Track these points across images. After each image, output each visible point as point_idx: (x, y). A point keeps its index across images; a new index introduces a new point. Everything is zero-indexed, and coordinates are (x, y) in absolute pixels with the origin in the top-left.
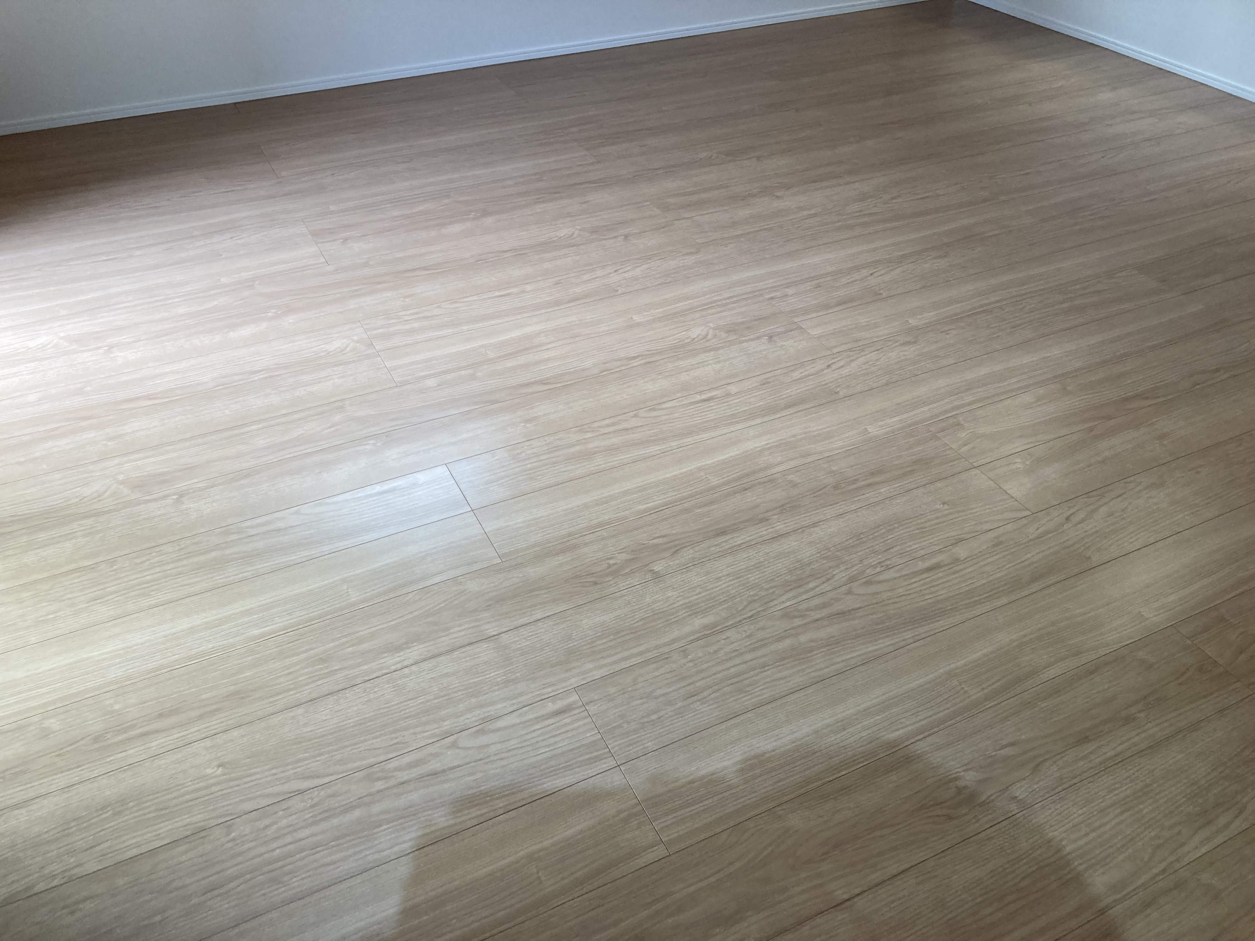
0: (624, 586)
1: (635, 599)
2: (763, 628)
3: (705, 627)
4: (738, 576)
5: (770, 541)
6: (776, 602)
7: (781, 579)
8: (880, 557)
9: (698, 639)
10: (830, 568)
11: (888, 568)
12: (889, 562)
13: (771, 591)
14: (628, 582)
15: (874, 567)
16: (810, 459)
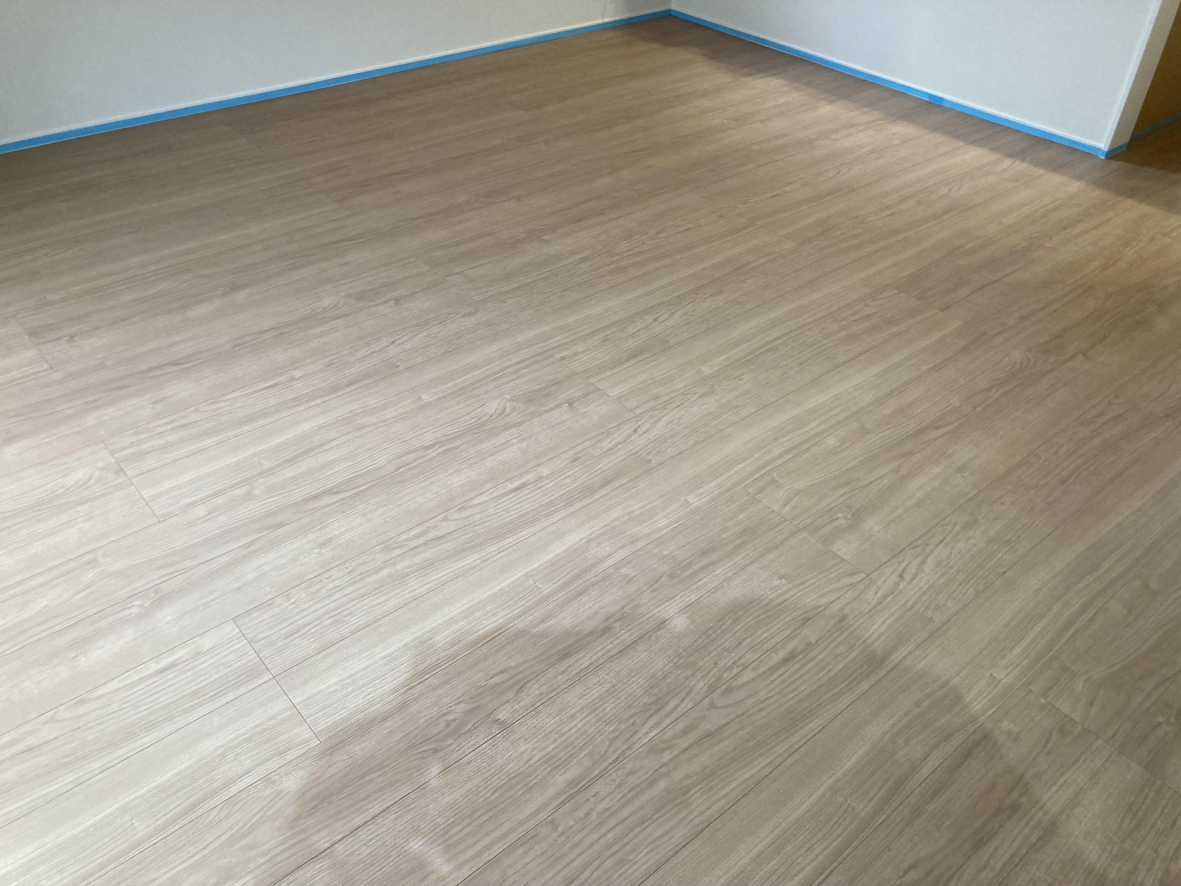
0: (469, 748)
1: (484, 764)
2: (632, 773)
3: (570, 784)
4: (593, 708)
5: (618, 655)
6: (639, 735)
7: (639, 703)
8: (733, 655)
9: (564, 803)
10: (687, 679)
11: (745, 668)
12: (743, 661)
13: (631, 721)
14: (472, 742)
15: (731, 668)
16: (639, 545)
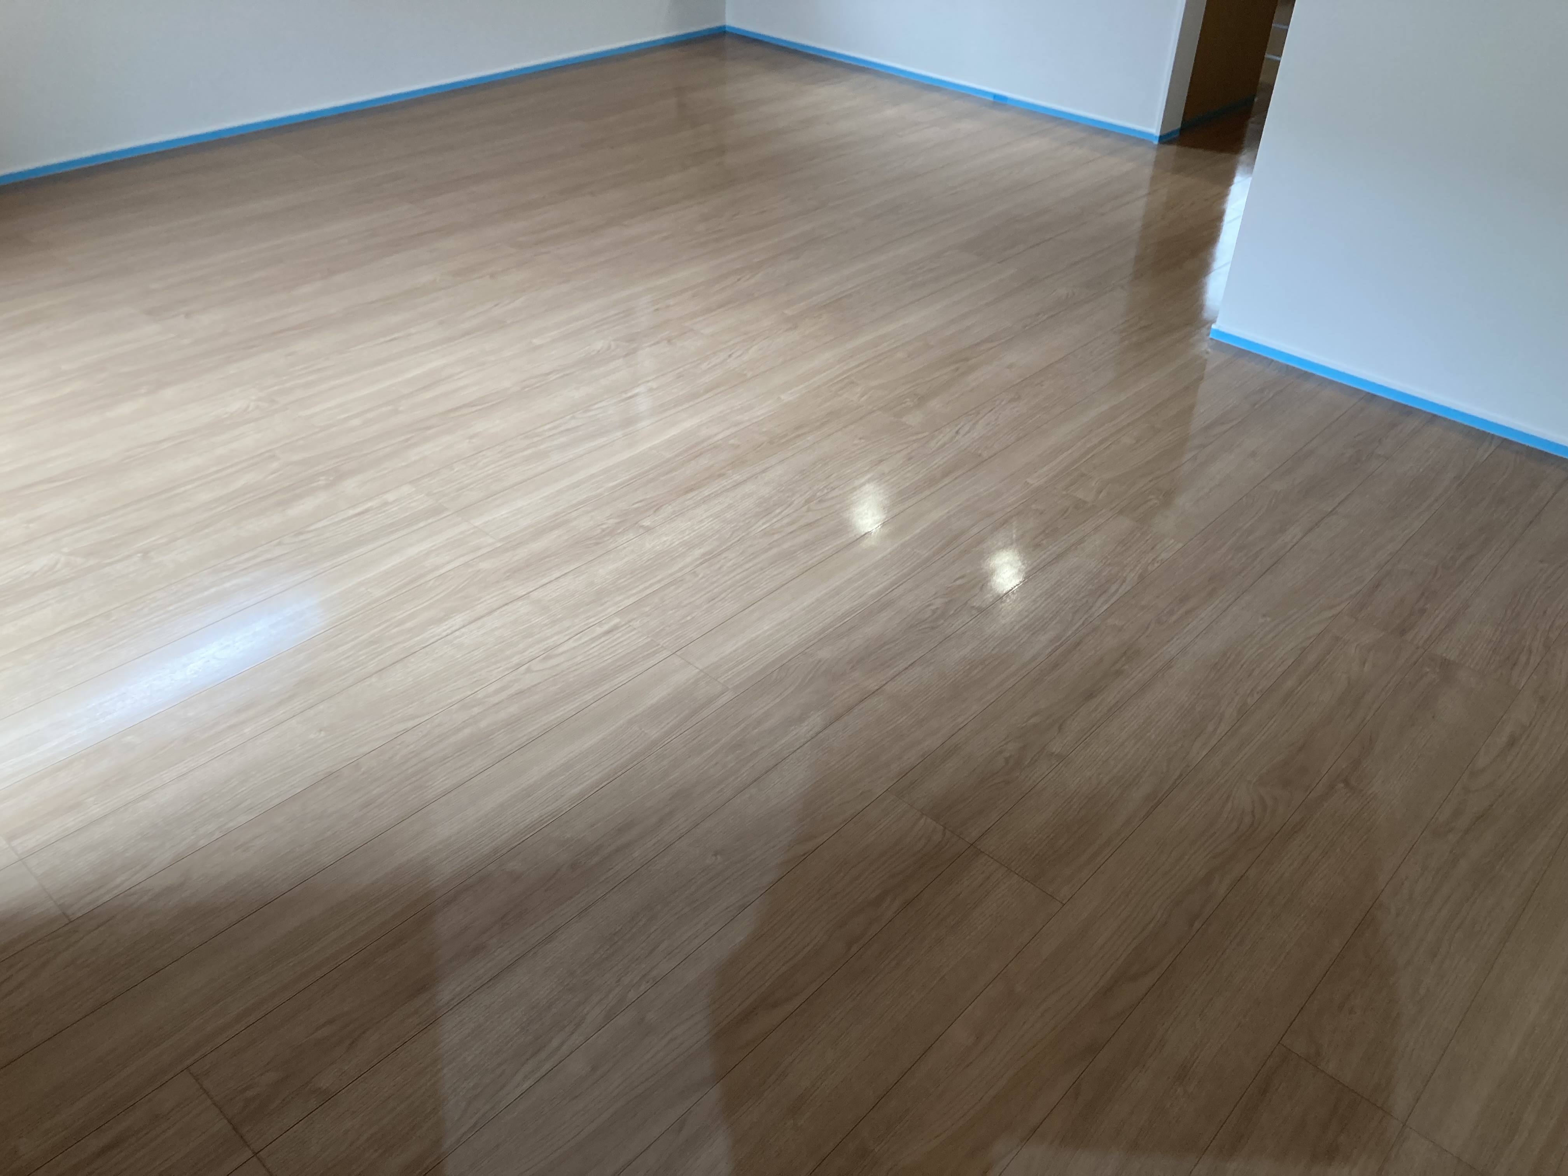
16: (742, 426)
